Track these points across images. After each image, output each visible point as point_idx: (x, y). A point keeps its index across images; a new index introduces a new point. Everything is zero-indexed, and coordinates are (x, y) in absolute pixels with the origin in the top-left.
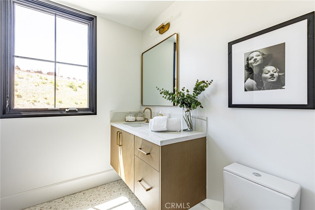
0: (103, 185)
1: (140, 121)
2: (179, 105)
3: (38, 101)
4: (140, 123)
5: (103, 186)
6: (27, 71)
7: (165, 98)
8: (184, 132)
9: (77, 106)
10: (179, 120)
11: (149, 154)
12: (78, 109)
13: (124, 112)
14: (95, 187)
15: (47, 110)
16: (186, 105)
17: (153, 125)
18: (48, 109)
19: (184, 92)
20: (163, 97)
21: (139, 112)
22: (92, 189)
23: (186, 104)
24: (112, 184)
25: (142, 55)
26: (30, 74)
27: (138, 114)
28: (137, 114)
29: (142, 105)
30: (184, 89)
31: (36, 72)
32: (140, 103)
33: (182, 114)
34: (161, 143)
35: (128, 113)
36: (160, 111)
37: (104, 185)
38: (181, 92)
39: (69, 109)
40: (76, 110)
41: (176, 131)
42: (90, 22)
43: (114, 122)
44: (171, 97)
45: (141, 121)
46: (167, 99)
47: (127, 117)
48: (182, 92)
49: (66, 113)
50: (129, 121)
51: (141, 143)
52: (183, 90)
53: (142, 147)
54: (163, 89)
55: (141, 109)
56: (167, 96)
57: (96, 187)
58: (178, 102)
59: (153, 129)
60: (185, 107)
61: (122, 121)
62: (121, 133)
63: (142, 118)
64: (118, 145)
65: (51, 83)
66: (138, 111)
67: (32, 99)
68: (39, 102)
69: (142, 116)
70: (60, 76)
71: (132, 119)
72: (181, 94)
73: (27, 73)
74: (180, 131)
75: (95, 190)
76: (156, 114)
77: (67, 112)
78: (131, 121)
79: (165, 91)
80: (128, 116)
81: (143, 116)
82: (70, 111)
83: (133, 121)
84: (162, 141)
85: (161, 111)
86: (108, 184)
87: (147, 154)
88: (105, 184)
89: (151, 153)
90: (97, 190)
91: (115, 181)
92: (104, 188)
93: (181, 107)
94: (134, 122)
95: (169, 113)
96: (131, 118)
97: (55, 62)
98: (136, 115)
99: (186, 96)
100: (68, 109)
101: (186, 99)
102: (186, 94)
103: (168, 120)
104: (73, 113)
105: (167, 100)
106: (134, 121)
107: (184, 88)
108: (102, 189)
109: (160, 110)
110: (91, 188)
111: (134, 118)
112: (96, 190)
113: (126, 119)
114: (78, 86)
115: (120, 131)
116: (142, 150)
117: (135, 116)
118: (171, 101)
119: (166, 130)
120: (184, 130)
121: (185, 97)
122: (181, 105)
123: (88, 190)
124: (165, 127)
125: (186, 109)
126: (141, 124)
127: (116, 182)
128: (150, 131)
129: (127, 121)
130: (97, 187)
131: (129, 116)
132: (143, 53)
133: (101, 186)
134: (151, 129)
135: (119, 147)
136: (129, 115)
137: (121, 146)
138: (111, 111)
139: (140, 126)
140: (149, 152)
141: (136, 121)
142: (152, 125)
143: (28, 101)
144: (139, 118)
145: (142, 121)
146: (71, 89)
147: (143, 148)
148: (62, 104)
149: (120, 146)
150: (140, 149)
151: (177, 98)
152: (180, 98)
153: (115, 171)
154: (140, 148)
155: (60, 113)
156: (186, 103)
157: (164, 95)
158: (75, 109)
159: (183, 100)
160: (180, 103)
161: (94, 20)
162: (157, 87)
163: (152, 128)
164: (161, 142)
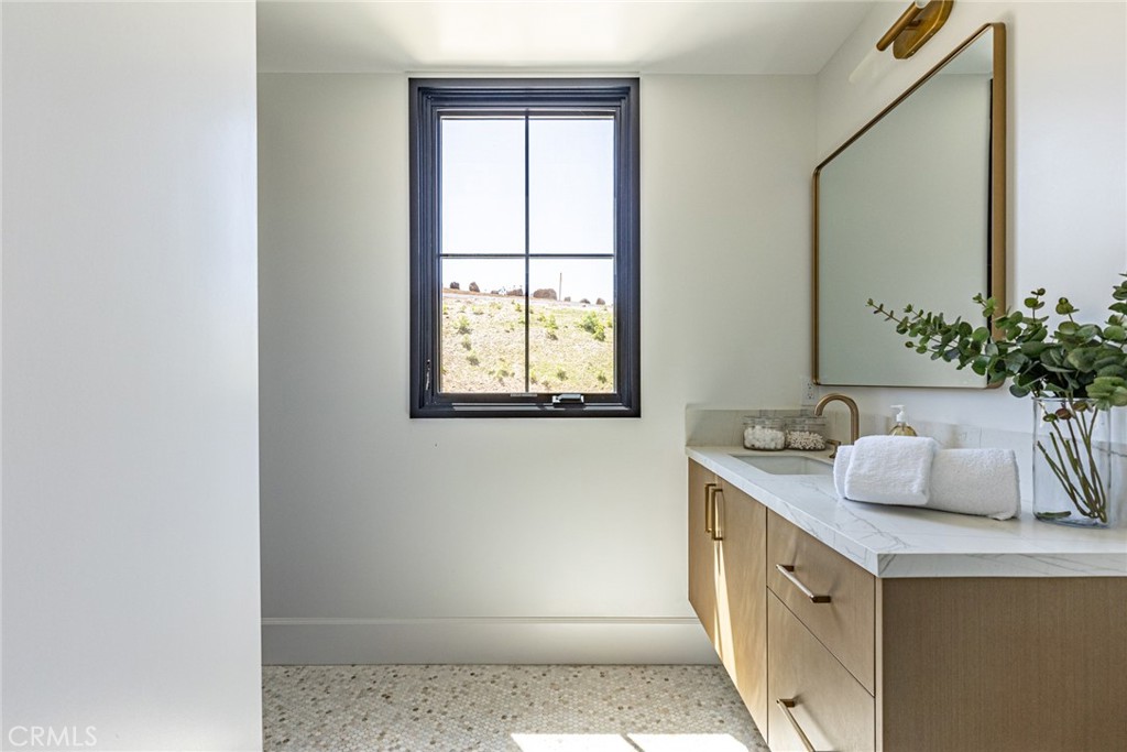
0: (663, 665)
1: (804, 450)
2: (1010, 381)
3: (510, 373)
4: (807, 459)
5: (661, 668)
6: (492, 292)
7: (922, 350)
8: (1042, 525)
9: (603, 385)
10: (1008, 461)
11: (827, 599)
12: (586, 396)
13: (737, 411)
14: (637, 666)
15: (506, 398)
16: (1058, 383)
17: (851, 475)
18: (509, 395)
19: (1039, 315)
20: (909, 345)
21: (803, 414)
22: (628, 669)
23: (1052, 378)
24: (695, 672)
25: (816, 175)
26: (497, 300)
27: (798, 420)
28: (794, 422)
29: (817, 384)
30: (1040, 299)
31: (510, 294)
32: (806, 378)
33: (1032, 431)
34: (880, 561)
35: (753, 414)
36: (898, 411)
37: (666, 668)
38: (1019, 314)
39: (560, 397)
40: (579, 399)
41: (985, 516)
42: (618, 104)
43: (701, 446)
44: (954, 344)
45: (810, 450)
46: (929, 354)
47: (750, 429)
48: (1027, 313)
49: (552, 408)
50: (757, 444)
51: (792, 543)
52: (1033, 304)
53: (797, 564)
54: (909, 309)
55: (811, 402)
56: (927, 339)
57: (640, 665)
58: (1000, 368)
59: (850, 491)
60: (1051, 394)
61: (732, 444)
62: (721, 490)
63: (815, 439)
64: (710, 534)
65: (541, 320)
66: (800, 408)
67: (499, 367)
68: (513, 374)
69: (816, 429)
70: (563, 299)
71: (768, 439)
72: (1023, 326)
73: (491, 299)
74: (1014, 518)
75: (636, 673)
76: (881, 425)
77: (556, 405)
78: (767, 447)
79: (925, 317)
80: (753, 427)
81: (821, 429)
82: (564, 402)
83: (772, 446)
84: (886, 556)
85: (901, 413)
86: (681, 668)
87: (817, 600)
88: (671, 665)
89: (833, 600)
90: (644, 678)
91: (706, 666)
92: (667, 680)
93: (1018, 392)
94: (776, 450)
95: (954, 423)
96: (763, 435)
97: (527, 256)
98: (786, 423)
99: (1057, 335)
100: (558, 395)
101: (1053, 354)
102: (1052, 328)
103: (934, 455)
104: (572, 407)
105: (933, 358)
106: (779, 447)
107: (1041, 292)
108: (658, 681)
109: (900, 406)
110: (625, 665)
111: (780, 434)
112: (639, 677)
113: (744, 439)
114: (606, 325)
115: (716, 482)
116: (798, 574)
117: (782, 429)
118: (956, 362)
119: (923, 501)
120: (1044, 518)
121: (1047, 340)
122: (1021, 383)
123: (614, 665)
124: (916, 487)
125: (1054, 405)
126: (810, 463)
127: (708, 671)
128: (841, 497)
129: (748, 445)
130: (645, 666)
131: (758, 427)
132: (819, 167)
133: (657, 669)
134: (842, 490)
135: (716, 542)
136: (759, 423)
137: (721, 539)
138: (688, 406)
139: (806, 473)
140: (824, 593)
141: (787, 447)
142: (848, 472)
143: (490, 373)
144: (798, 438)
145: (815, 450)
146: (589, 333)
147: (800, 569)
148: (565, 382)
149: (715, 539)
150: (790, 569)
151: (995, 350)
152: (1010, 350)
153: (701, 625)
154: (789, 563)
155: (537, 408)
156: (1054, 373)
157: (914, 335)
158: (578, 396)
159: (1034, 356)
160: (1012, 373)
161: (632, 92)
162: (871, 303)
163: (846, 488)
164: (884, 559)
